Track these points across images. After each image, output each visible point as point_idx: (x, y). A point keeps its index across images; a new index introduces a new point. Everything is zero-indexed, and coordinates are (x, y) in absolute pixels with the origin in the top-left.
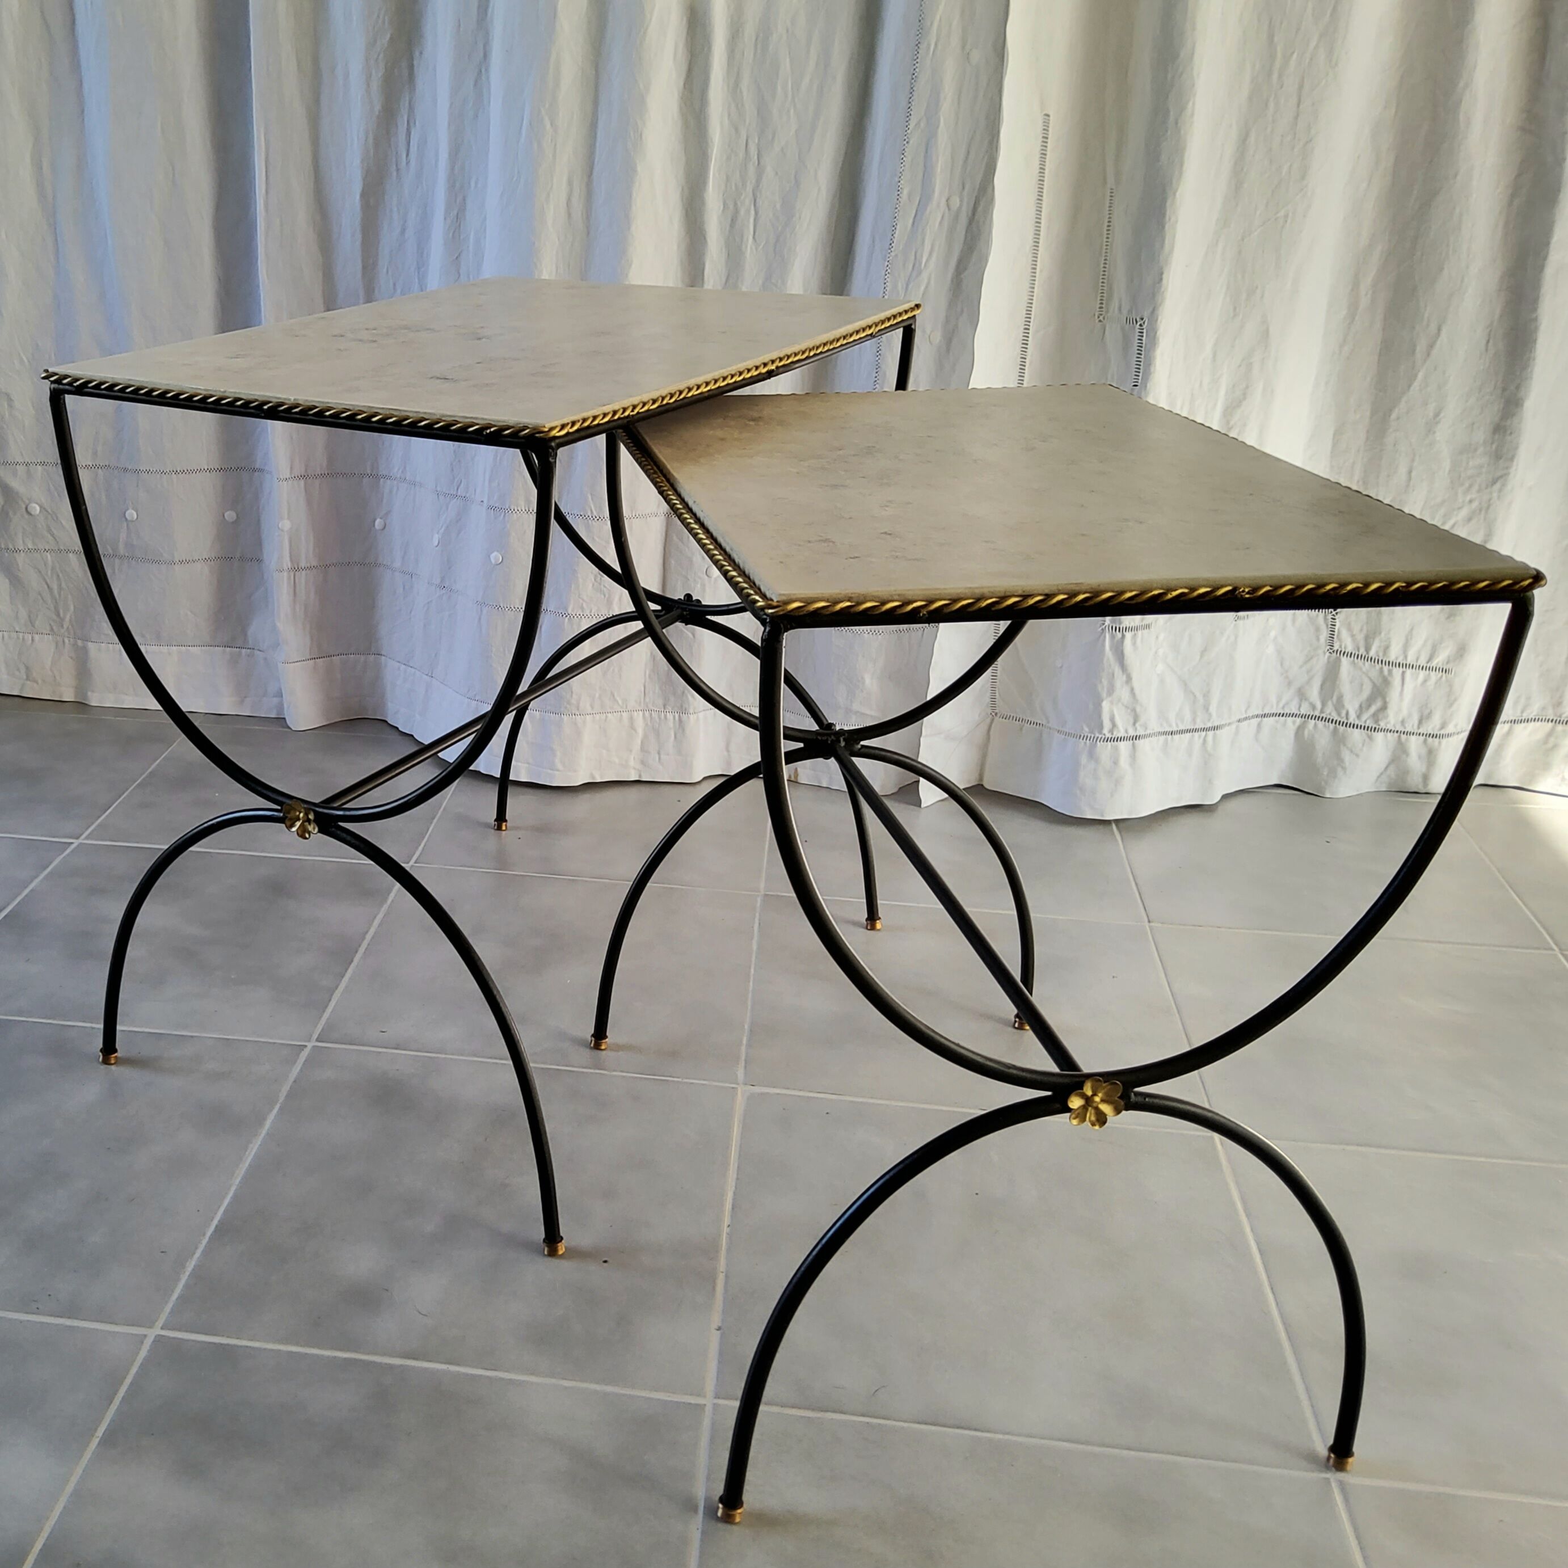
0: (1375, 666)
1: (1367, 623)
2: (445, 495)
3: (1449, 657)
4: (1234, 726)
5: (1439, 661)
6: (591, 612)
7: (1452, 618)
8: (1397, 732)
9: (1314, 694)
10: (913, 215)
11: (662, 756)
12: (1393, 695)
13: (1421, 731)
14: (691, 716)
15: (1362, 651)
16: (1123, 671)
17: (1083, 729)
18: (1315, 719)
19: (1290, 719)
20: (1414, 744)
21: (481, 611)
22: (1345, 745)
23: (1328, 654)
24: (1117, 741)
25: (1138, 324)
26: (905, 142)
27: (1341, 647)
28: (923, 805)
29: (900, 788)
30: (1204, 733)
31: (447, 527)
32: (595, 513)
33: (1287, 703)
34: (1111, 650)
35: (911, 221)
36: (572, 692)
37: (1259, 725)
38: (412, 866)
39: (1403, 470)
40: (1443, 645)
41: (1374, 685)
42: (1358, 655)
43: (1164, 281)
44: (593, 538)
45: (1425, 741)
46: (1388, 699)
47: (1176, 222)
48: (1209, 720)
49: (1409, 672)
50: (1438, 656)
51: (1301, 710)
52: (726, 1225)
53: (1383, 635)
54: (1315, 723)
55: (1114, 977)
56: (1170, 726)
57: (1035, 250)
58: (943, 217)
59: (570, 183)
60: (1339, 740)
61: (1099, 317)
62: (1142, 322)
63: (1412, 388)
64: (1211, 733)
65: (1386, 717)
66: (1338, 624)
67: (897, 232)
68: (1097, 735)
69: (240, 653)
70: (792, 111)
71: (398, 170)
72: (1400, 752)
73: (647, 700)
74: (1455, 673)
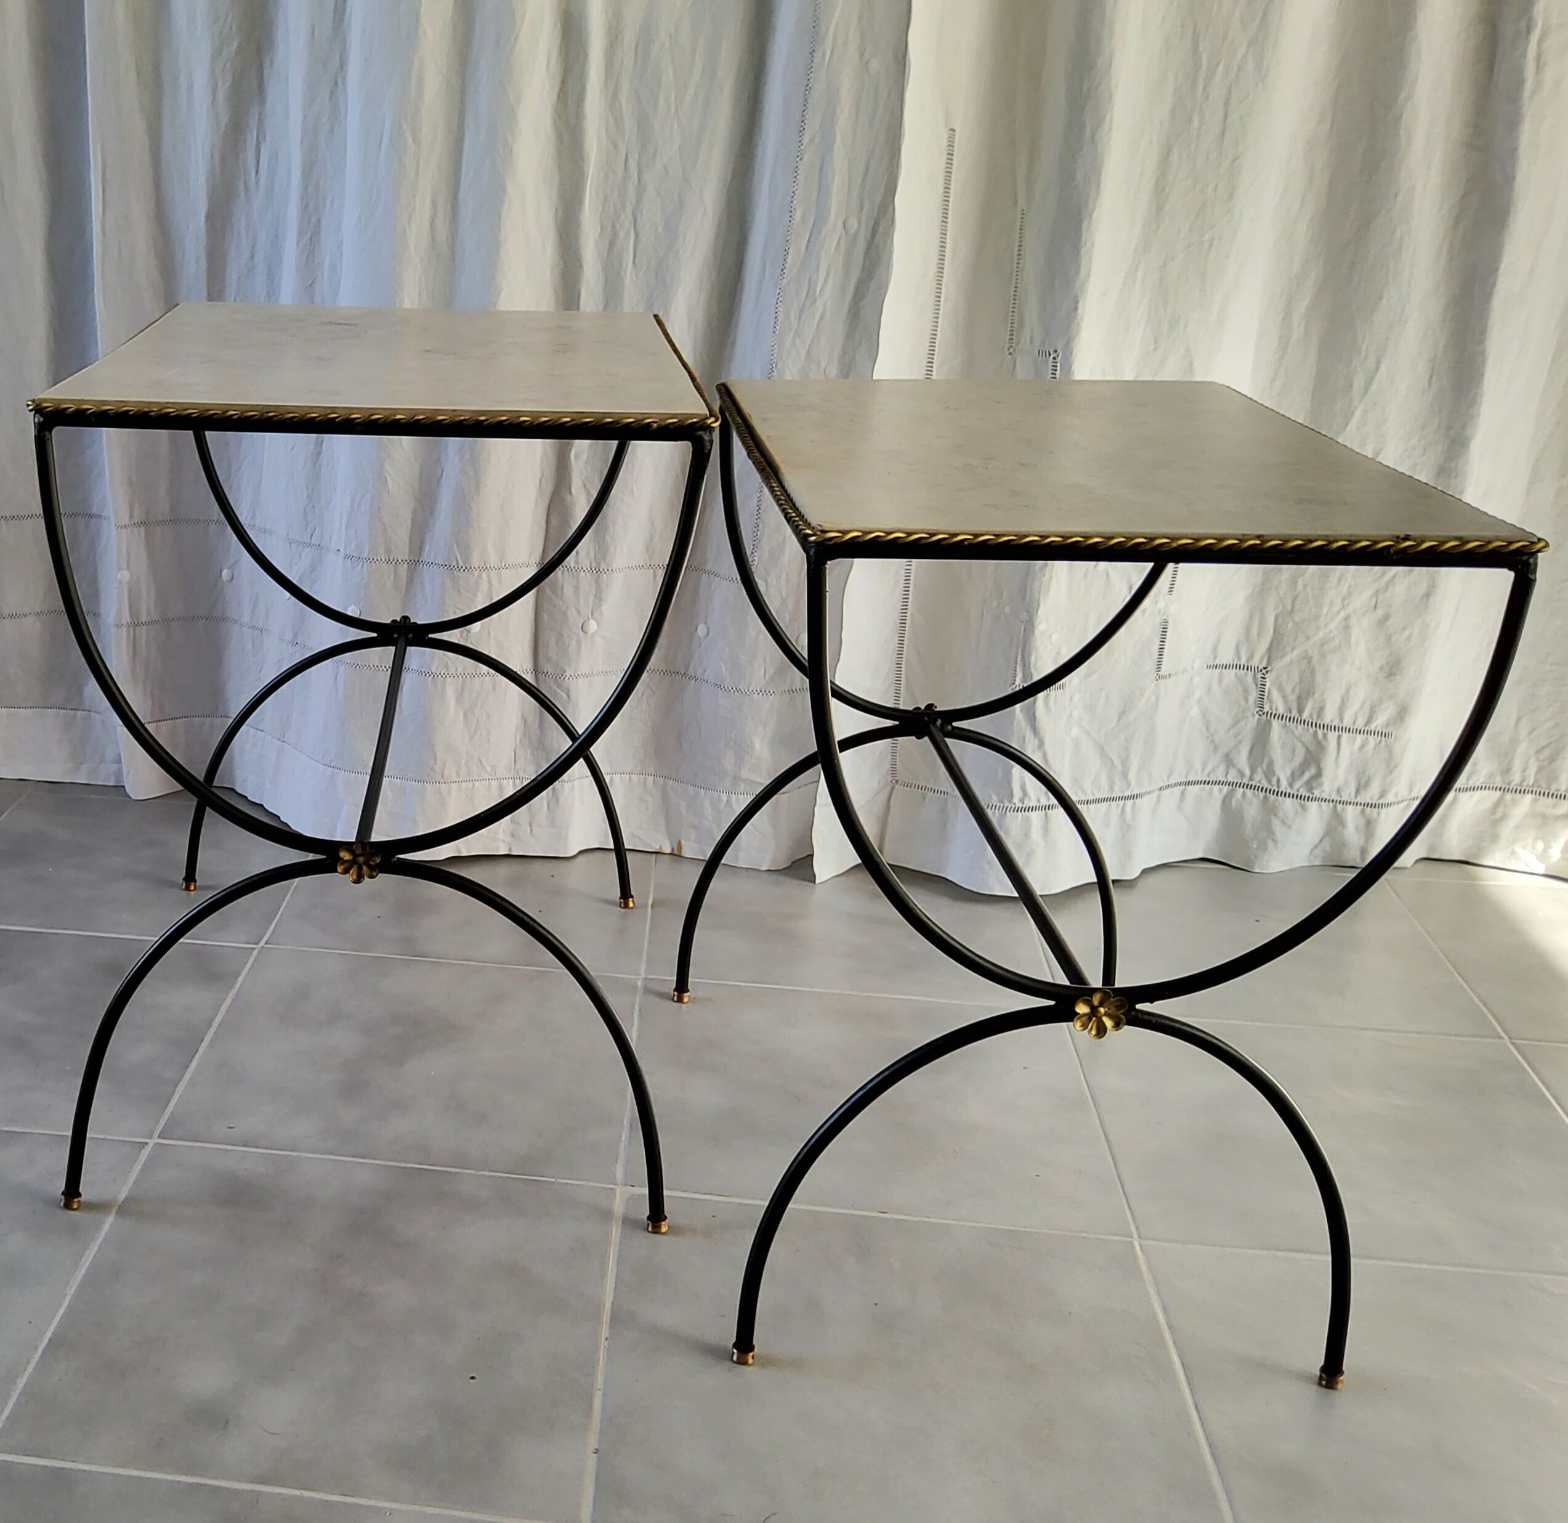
0: (1308, 730)
1: (1300, 683)
2: (298, 543)
3: (1389, 719)
4: (1155, 794)
5: (1378, 723)
6: (457, 670)
7: (1392, 678)
8: (1333, 801)
9: (1242, 760)
10: (807, 239)
11: (534, 828)
12: (1329, 762)
13: (1359, 800)
14: (566, 785)
15: (1295, 713)
16: (1035, 736)
17: (991, 798)
18: (1243, 787)
19: (1216, 788)
20: (1351, 814)
21: (338, 669)
22: (1275, 815)
23: (1257, 716)
24: (1028, 810)
25: (1052, 356)
26: (798, 159)
27: (1271, 709)
28: (817, 882)
29: (793, 863)
30: (1121, 803)
31: (300, 577)
32: (461, 563)
33: (1213, 770)
34: (1022, 711)
35: (804, 247)
36: (436, 758)
37: (1183, 793)
38: (263, 947)
40: (1382, 707)
41: (1307, 749)
42: (1290, 718)
43: (1080, 311)
44: (459, 590)
45: (1363, 811)
46: (1322, 766)
47: (1093, 245)
48: (1128, 789)
49: (1345, 736)
50: (1377, 718)
51: (1228, 776)
52: (603, 1338)
53: (1316, 695)
54: (1244, 791)
55: (1024, 1068)
56: (1086, 795)
57: (939, 276)
58: (839, 243)
59: (434, 203)
60: (1269, 811)
61: (1008, 349)
62: (1056, 355)
63: (1349, 427)
64: (1130, 803)
65: (1321, 785)
66: (1268, 684)
67: (790, 257)
68: (1007, 804)
69: (75, 717)
70: (675, 126)
71: (247, 189)
72: (1336, 822)
73: (518, 767)
74: (1395, 737)
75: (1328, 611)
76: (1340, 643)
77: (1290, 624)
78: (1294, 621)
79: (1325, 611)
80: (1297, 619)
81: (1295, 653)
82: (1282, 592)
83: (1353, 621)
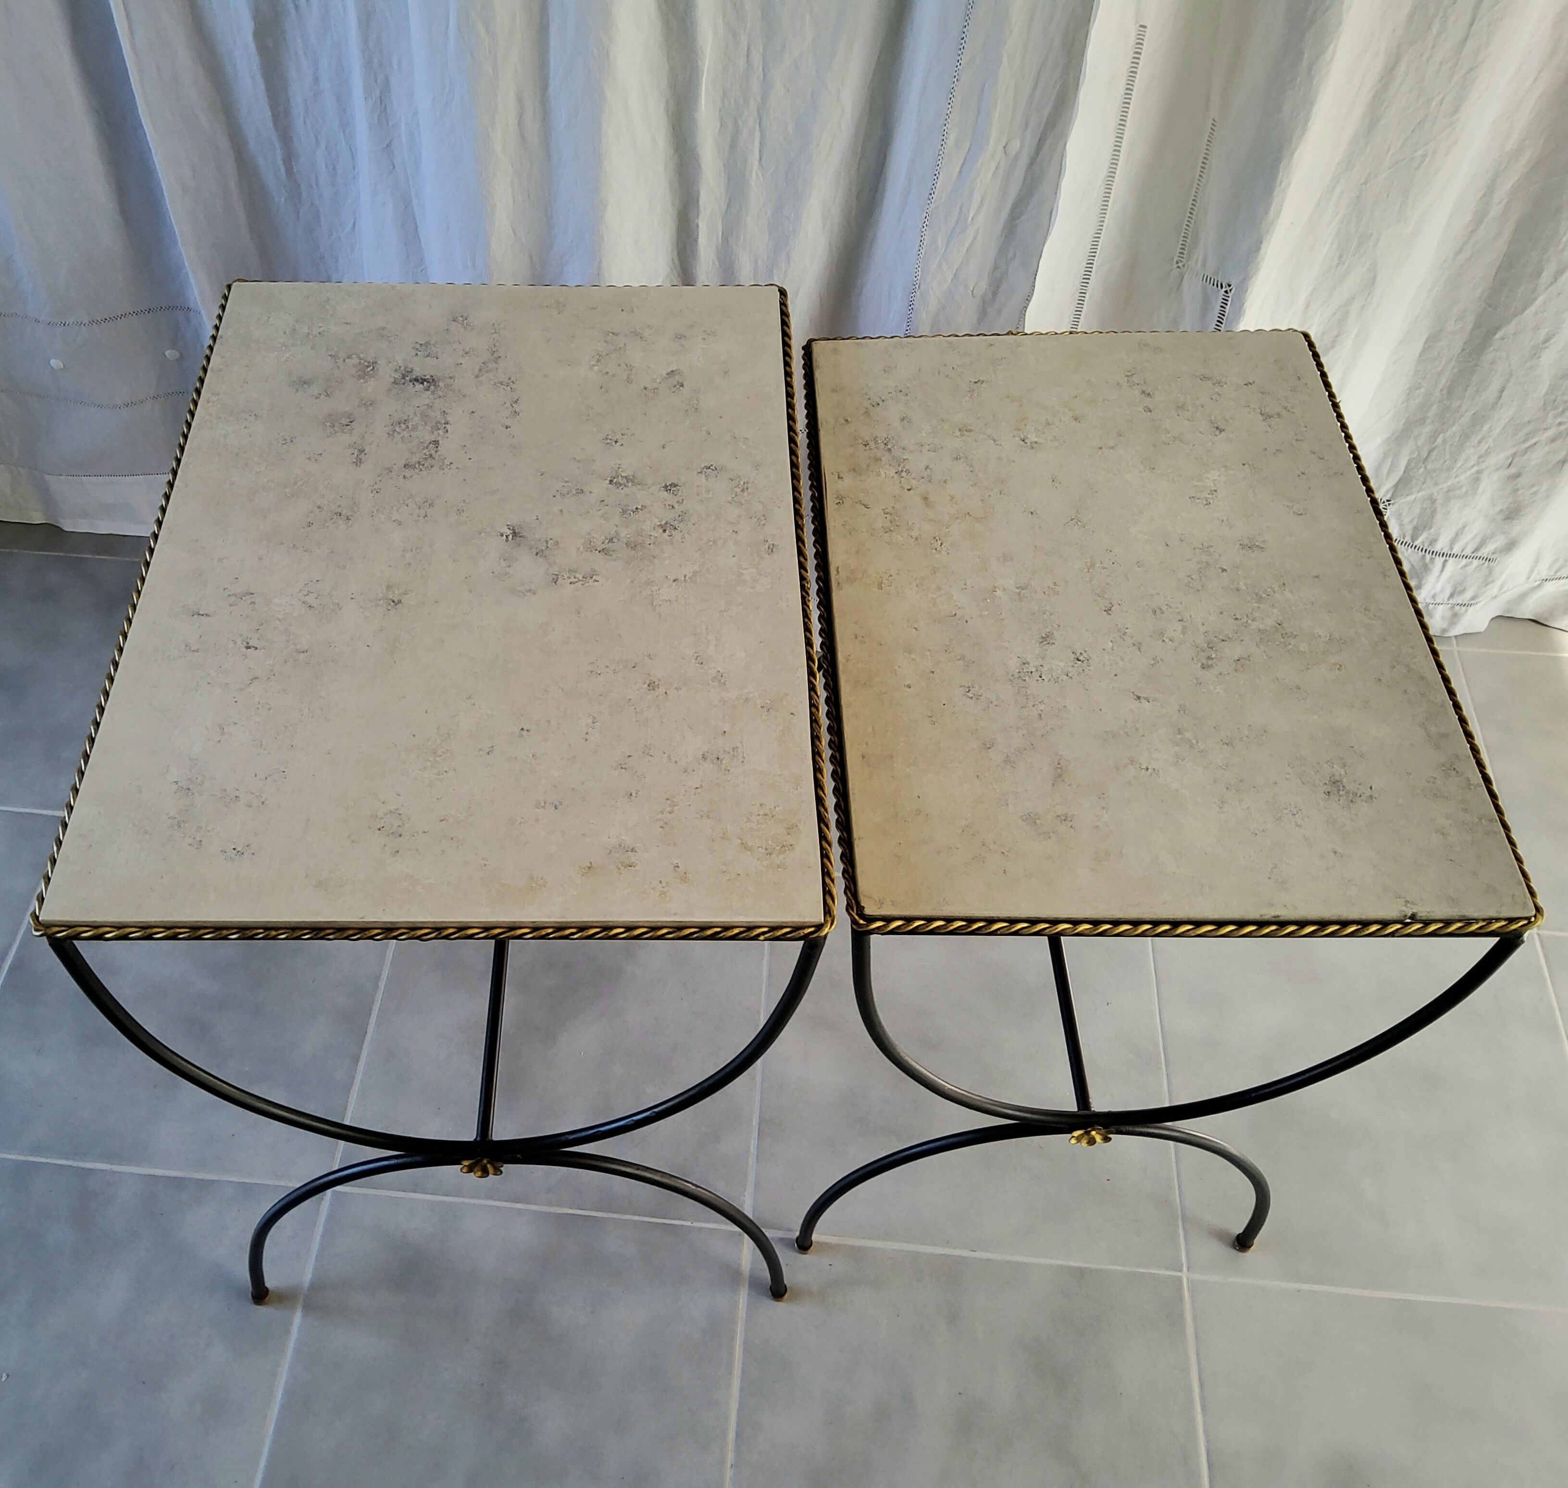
0: (1418, 553)
1: (1419, 517)
3: (1496, 549)
5: (1485, 552)
7: (1509, 521)
10: (960, 165)
12: (1431, 576)
13: (1450, 601)
15: (1408, 539)
20: (1440, 610)
25: (1224, 289)
35: (958, 169)
39: (1494, 388)
40: (1492, 540)
42: (1403, 542)
43: (1262, 253)
46: (1423, 582)
49: (1452, 560)
50: (1485, 548)
53: (1432, 530)
58: (998, 165)
61: (1177, 263)
62: (1229, 289)
63: (1526, 312)
67: (939, 183)
74: (1498, 561)
75: (1462, 465)
76: (1466, 492)
77: (1422, 470)
78: (1425, 468)
79: (1459, 464)
80: (1429, 467)
81: (1421, 494)
82: (1420, 443)
83: (1485, 475)
